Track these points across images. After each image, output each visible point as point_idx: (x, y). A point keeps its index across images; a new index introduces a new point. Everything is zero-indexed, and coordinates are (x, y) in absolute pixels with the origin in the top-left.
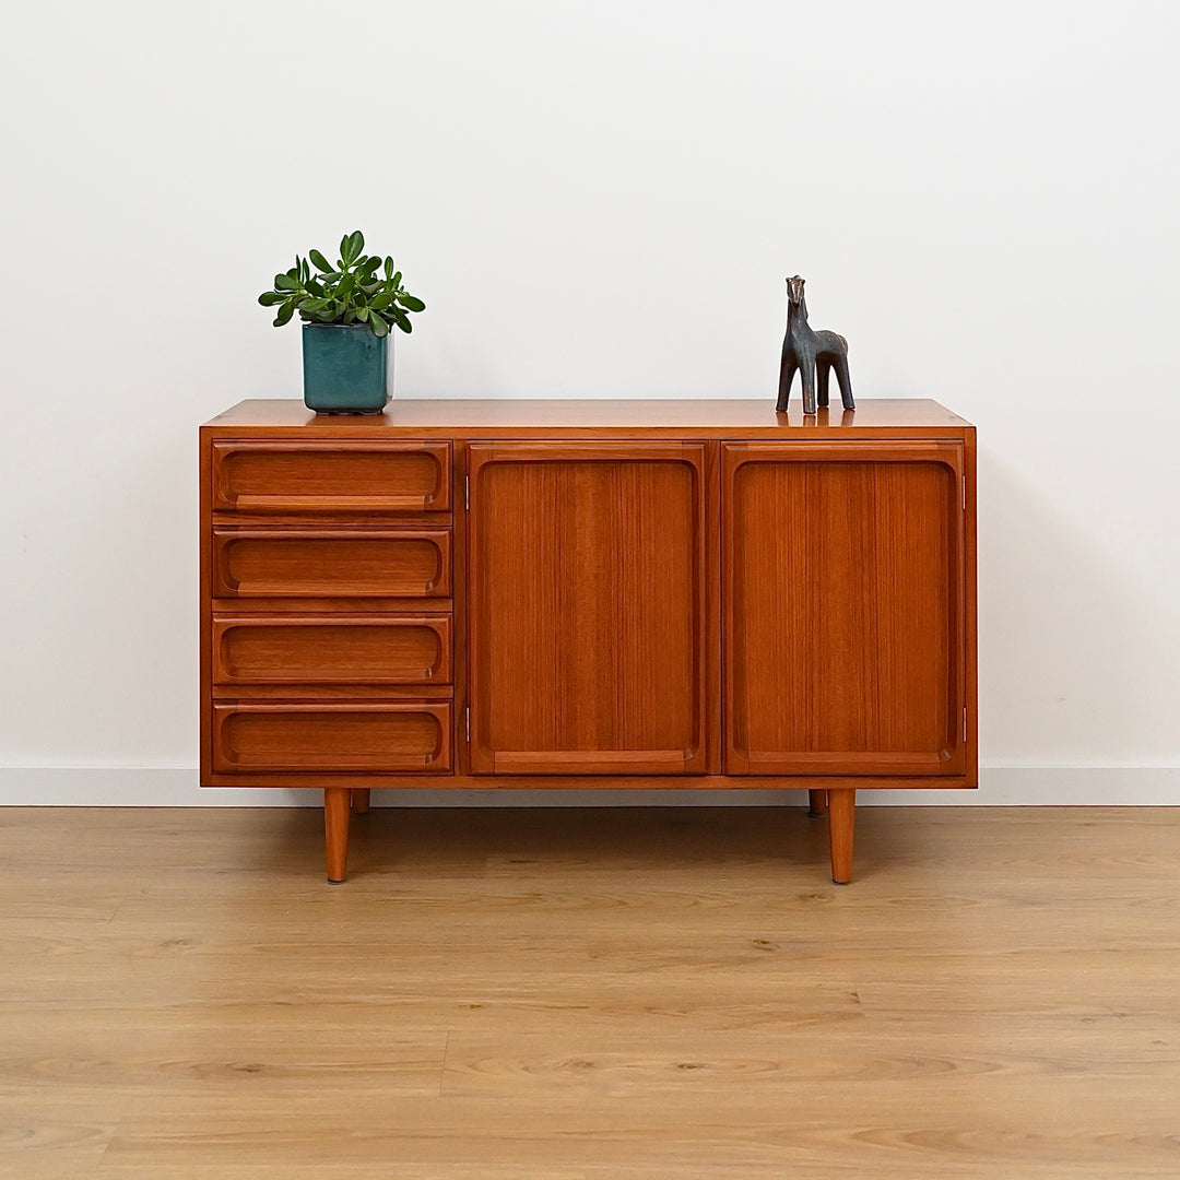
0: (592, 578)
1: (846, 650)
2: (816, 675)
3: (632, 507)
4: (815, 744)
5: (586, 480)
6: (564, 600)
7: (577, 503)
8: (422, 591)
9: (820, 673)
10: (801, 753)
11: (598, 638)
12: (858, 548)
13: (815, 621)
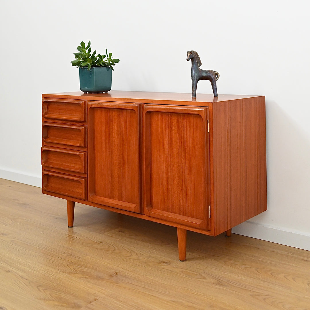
0: (117, 145)
1: (178, 179)
2: (170, 186)
3: (125, 124)
4: (170, 210)
5: (115, 114)
6: (111, 152)
7: (113, 122)
8: (78, 145)
9: (171, 185)
10: (166, 212)
11: (118, 165)
12: (181, 143)
13: (170, 167)
